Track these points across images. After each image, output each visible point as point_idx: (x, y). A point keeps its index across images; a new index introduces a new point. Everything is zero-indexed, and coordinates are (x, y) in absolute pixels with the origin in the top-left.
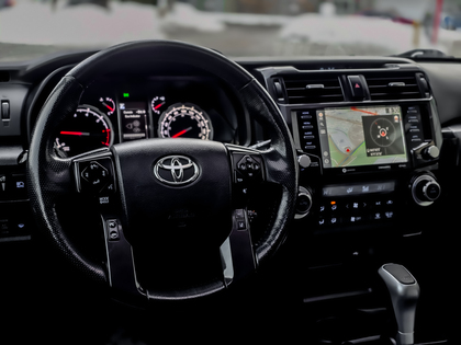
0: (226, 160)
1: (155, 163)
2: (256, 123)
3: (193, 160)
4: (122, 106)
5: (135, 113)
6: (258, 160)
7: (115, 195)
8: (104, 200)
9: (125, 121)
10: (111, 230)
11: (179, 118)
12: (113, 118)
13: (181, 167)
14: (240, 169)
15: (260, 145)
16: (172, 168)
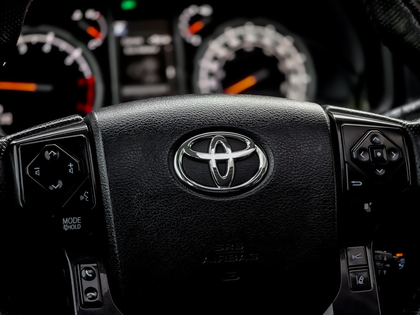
0: (326, 140)
1: (176, 147)
2: (407, 71)
3: (257, 141)
4: (119, 28)
5: (146, 43)
6: (398, 140)
7: (93, 214)
8: (70, 224)
9: (126, 61)
10: (86, 284)
11: (240, 52)
12: (101, 55)
13: (230, 155)
14: (357, 161)
15: (407, 108)
16: (212, 157)
